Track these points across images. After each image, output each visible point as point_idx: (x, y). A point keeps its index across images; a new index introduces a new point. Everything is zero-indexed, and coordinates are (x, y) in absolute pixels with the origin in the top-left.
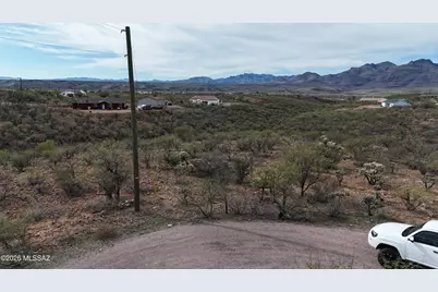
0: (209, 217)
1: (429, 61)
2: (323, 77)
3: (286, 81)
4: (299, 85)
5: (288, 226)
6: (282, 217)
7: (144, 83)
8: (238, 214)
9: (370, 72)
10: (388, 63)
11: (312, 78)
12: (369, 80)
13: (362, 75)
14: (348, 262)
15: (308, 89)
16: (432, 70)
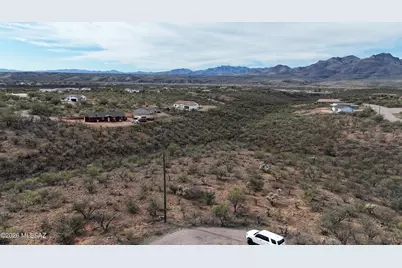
0: (194, 225)
1: (389, 55)
2: (293, 69)
3: (259, 73)
4: (271, 77)
5: (224, 229)
6: (223, 226)
7: (130, 75)
8: (206, 224)
9: (335, 65)
10: (352, 57)
11: (282, 70)
12: (335, 72)
13: (328, 68)
14: (240, 243)
15: (280, 81)
16: (392, 63)
